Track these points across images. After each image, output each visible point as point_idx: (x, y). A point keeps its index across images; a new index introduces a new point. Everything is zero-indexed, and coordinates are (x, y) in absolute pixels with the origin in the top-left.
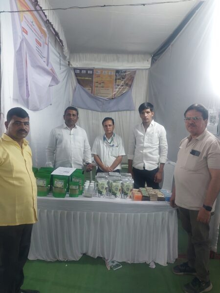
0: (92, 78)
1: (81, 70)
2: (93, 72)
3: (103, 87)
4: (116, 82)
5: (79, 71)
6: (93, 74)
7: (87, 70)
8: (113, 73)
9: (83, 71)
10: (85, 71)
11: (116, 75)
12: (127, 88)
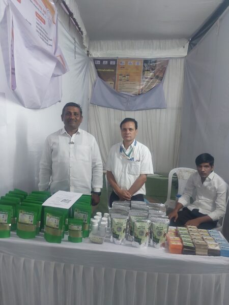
0: (115, 70)
1: (102, 60)
2: (116, 62)
3: (128, 80)
4: (143, 74)
5: (99, 61)
6: (116, 65)
7: (109, 60)
8: (141, 64)
9: (104, 62)
10: (107, 62)
11: (144, 66)
12: (158, 81)
